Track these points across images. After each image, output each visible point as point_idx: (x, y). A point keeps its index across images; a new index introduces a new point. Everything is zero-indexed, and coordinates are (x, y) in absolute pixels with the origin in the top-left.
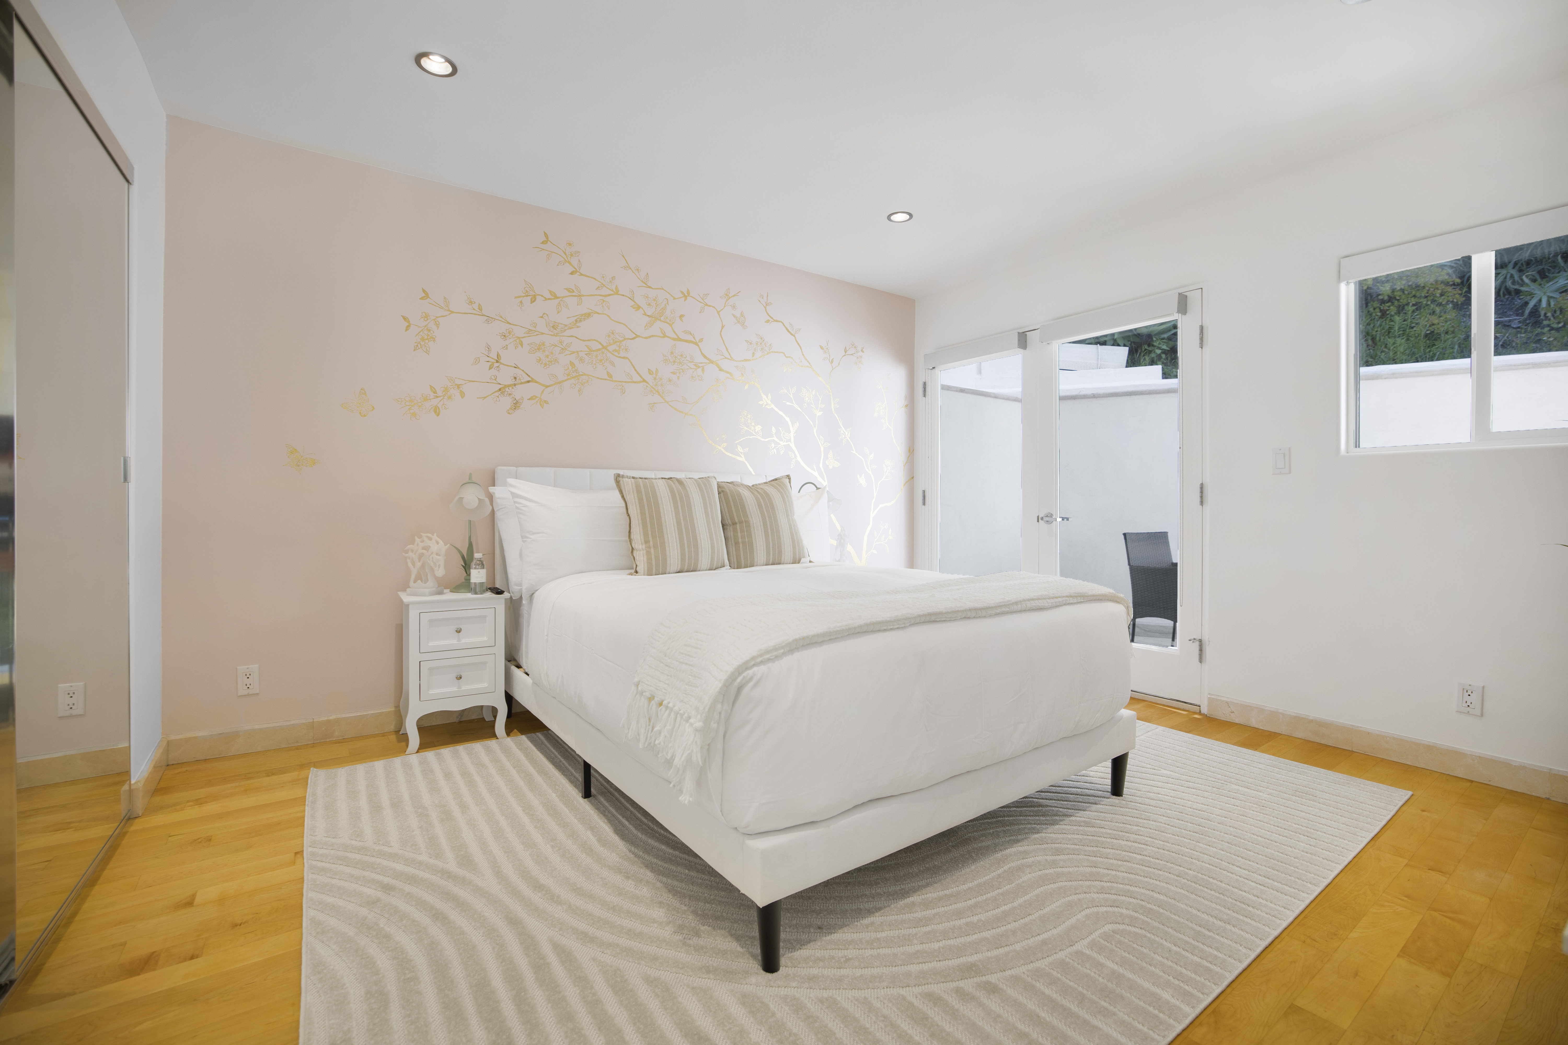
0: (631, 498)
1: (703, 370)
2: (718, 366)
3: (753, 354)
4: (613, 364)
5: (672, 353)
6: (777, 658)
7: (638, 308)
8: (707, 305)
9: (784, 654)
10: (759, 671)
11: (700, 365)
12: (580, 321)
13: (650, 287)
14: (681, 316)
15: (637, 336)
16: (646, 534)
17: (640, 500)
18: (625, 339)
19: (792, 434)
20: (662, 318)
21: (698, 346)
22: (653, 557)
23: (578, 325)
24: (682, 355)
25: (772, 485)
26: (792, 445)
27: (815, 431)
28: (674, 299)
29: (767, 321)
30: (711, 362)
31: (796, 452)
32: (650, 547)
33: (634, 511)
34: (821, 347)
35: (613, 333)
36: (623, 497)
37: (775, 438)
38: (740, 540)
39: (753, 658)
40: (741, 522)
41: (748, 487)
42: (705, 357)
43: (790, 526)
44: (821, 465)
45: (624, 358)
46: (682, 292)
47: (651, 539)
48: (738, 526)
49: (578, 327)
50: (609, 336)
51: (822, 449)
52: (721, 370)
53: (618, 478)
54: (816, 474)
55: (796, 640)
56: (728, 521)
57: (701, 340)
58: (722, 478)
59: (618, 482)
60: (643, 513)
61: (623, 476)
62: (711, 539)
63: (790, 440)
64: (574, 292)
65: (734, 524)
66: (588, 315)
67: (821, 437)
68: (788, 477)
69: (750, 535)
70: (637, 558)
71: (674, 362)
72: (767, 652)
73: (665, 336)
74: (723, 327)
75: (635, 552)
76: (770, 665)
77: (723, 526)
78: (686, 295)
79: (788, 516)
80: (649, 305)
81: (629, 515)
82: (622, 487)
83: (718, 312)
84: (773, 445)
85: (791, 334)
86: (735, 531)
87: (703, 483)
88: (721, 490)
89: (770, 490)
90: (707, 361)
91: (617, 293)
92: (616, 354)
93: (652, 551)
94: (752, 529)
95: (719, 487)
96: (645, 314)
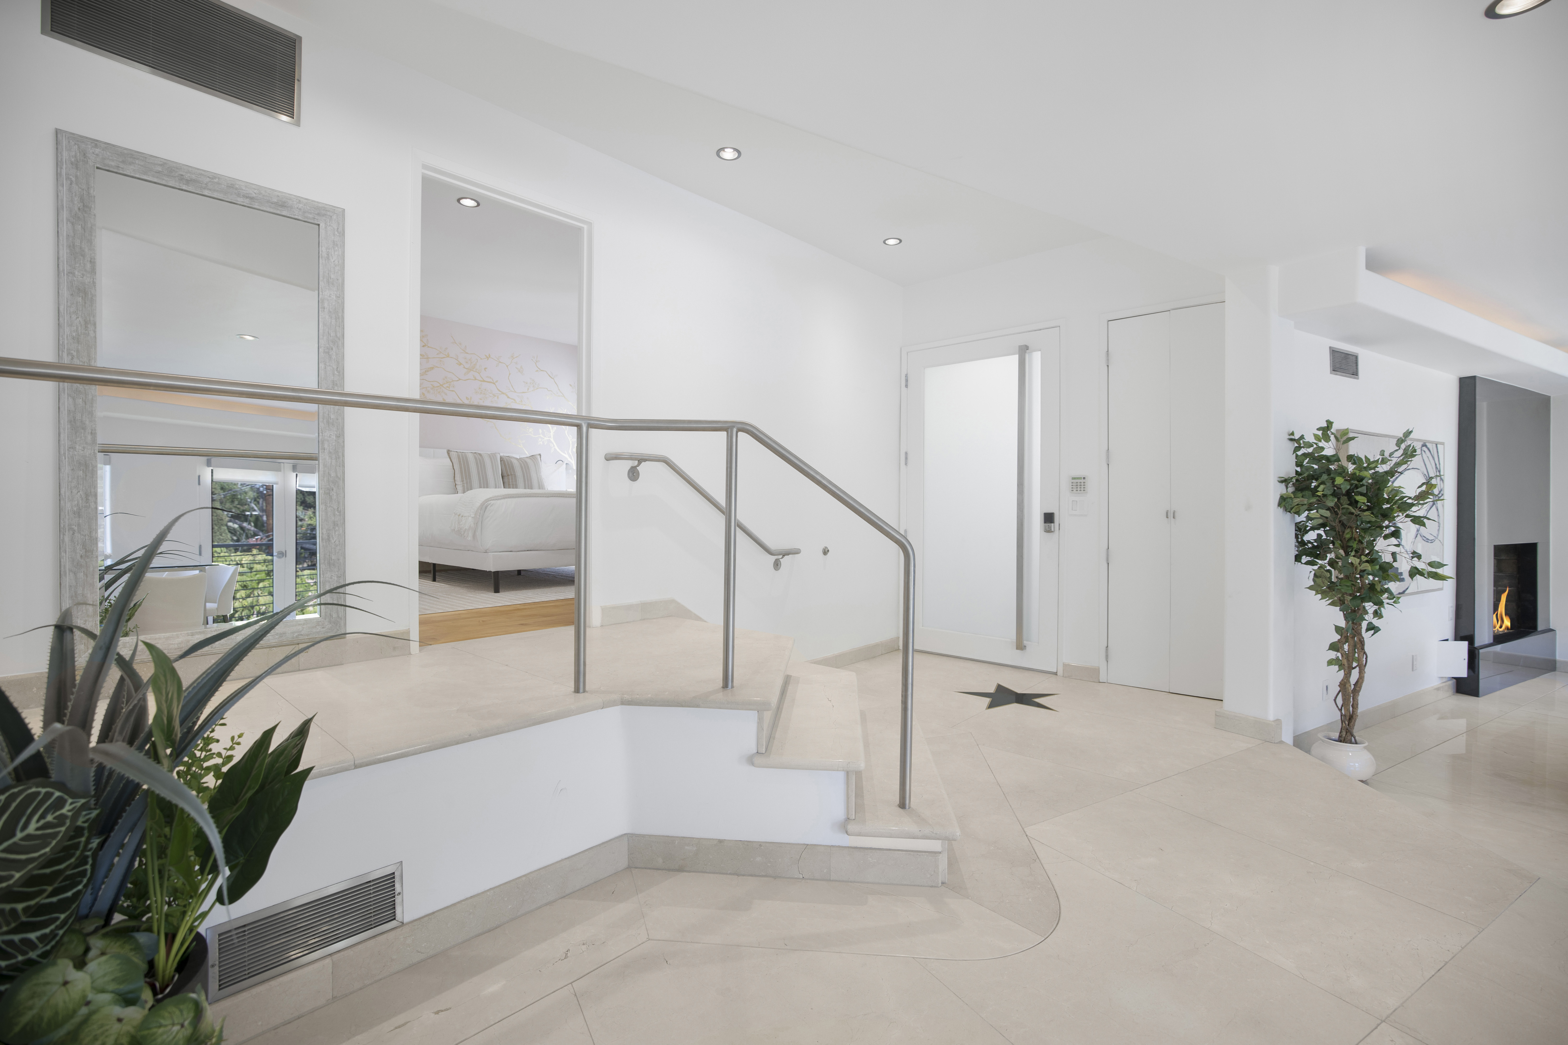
0: (455, 461)
1: (498, 397)
2: (507, 395)
3: (528, 389)
4: (446, 394)
5: (480, 388)
6: (499, 499)
7: (461, 364)
8: (500, 362)
9: (501, 499)
10: (492, 502)
11: (496, 395)
12: (428, 371)
13: (467, 353)
14: (485, 369)
15: (460, 379)
16: (462, 478)
17: (460, 462)
18: (453, 381)
19: (552, 434)
20: (474, 370)
21: (495, 384)
22: (466, 488)
23: (427, 373)
24: (485, 390)
25: (530, 458)
26: (552, 440)
27: (566, 432)
28: (481, 359)
29: (537, 371)
30: (503, 393)
31: (554, 444)
32: (464, 483)
33: (457, 467)
34: (570, 385)
35: (446, 378)
36: (451, 460)
37: (542, 436)
38: (511, 483)
39: (491, 498)
40: (511, 475)
41: (517, 459)
42: (499, 391)
43: (538, 478)
44: (570, 451)
45: (452, 391)
46: (486, 356)
47: (465, 480)
48: (510, 476)
49: (427, 374)
50: (444, 379)
51: (571, 442)
52: (508, 397)
53: (448, 452)
54: (567, 456)
55: (506, 495)
56: (505, 474)
57: (497, 381)
58: (502, 455)
59: (448, 454)
60: (461, 468)
61: (451, 451)
62: (495, 481)
63: (550, 437)
64: (424, 356)
65: (508, 475)
66: (432, 368)
67: (570, 436)
68: (540, 455)
69: (516, 481)
70: (458, 488)
71: (481, 393)
72: (495, 497)
73: (476, 379)
74: (510, 374)
75: (457, 486)
76: (496, 501)
77: (502, 477)
78: (488, 357)
79: (537, 473)
80: (467, 362)
81: (454, 469)
82: (451, 456)
83: (507, 366)
84: (540, 440)
85: (552, 378)
86: (509, 479)
87: (492, 456)
88: (502, 459)
89: (529, 461)
90: (500, 393)
91: (448, 356)
92: (448, 389)
93: (465, 485)
94: (517, 478)
95: (501, 458)
96: (464, 367)
